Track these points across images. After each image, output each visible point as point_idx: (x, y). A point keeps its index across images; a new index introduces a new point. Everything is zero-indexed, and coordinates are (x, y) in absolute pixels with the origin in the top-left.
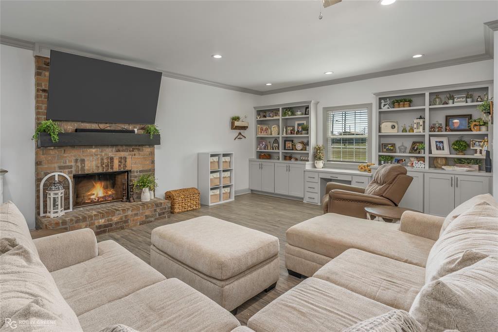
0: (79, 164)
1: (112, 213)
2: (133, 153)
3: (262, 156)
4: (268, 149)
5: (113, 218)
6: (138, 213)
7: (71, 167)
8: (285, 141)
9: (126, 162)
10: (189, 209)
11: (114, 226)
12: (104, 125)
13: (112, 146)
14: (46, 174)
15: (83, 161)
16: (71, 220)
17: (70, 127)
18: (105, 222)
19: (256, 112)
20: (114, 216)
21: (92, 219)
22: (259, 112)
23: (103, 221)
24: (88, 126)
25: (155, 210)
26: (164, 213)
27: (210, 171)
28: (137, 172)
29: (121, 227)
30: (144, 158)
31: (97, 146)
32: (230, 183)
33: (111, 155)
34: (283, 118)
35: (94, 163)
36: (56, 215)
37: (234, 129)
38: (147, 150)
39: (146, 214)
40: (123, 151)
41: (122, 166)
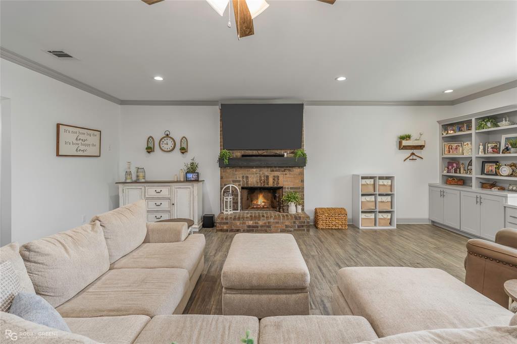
0: (245, 180)
1: (259, 218)
2: (285, 173)
3: (449, 180)
4: (460, 173)
5: (259, 222)
6: (278, 222)
7: (239, 181)
8: (484, 163)
9: (278, 180)
10: (334, 227)
11: (259, 228)
12: (261, 151)
13: (268, 167)
14: (225, 185)
15: (247, 177)
16: (231, 218)
17: (238, 154)
18: (253, 224)
19: (441, 126)
20: (260, 220)
21: (244, 220)
22: (446, 127)
23: (252, 222)
24: (250, 152)
25: (294, 222)
26: (303, 226)
27: (360, 193)
28: (288, 188)
29: (265, 230)
30: (294, 177)
31: (256, 167)
32: (391, 208)
33: (266, 174)
34: (478, 131)
35: (255, 179)
36: (227, 213)
37: (402, 149)
38: (297, 170)
39: (286, 224)
40: (276, 171)
41: (275, 183)
